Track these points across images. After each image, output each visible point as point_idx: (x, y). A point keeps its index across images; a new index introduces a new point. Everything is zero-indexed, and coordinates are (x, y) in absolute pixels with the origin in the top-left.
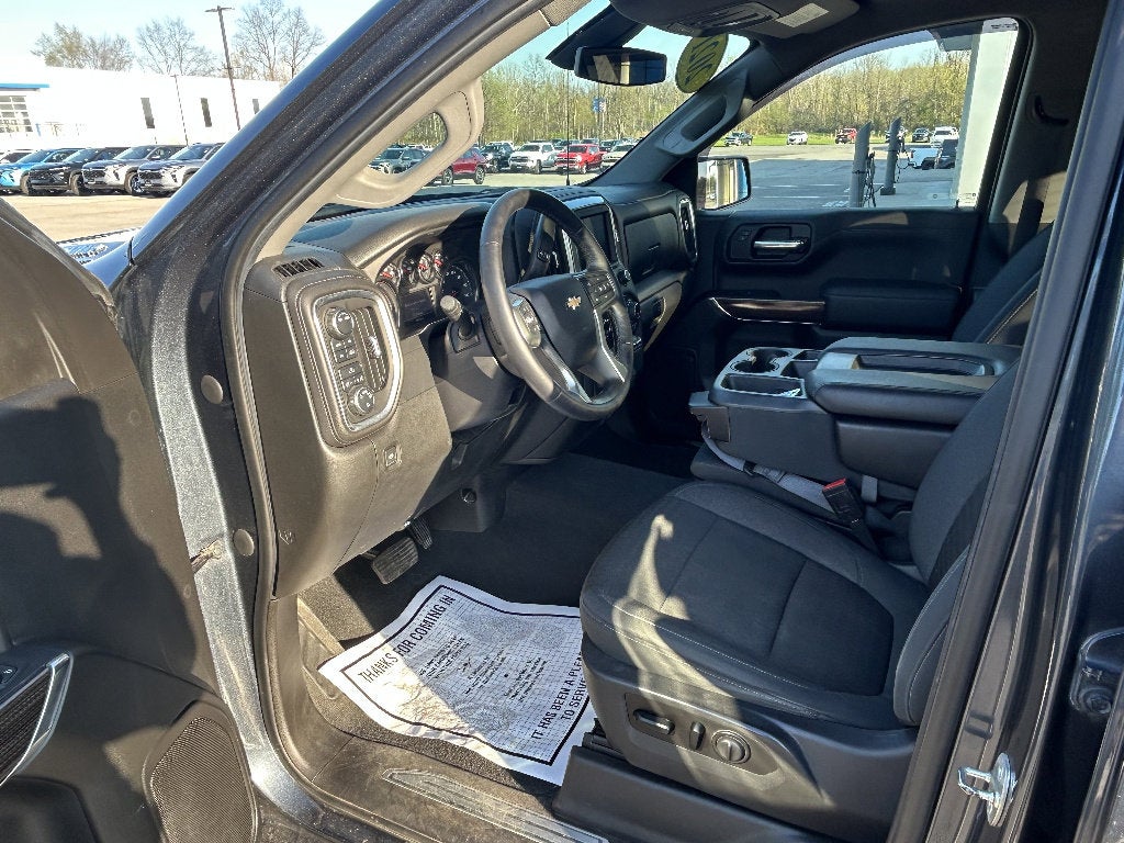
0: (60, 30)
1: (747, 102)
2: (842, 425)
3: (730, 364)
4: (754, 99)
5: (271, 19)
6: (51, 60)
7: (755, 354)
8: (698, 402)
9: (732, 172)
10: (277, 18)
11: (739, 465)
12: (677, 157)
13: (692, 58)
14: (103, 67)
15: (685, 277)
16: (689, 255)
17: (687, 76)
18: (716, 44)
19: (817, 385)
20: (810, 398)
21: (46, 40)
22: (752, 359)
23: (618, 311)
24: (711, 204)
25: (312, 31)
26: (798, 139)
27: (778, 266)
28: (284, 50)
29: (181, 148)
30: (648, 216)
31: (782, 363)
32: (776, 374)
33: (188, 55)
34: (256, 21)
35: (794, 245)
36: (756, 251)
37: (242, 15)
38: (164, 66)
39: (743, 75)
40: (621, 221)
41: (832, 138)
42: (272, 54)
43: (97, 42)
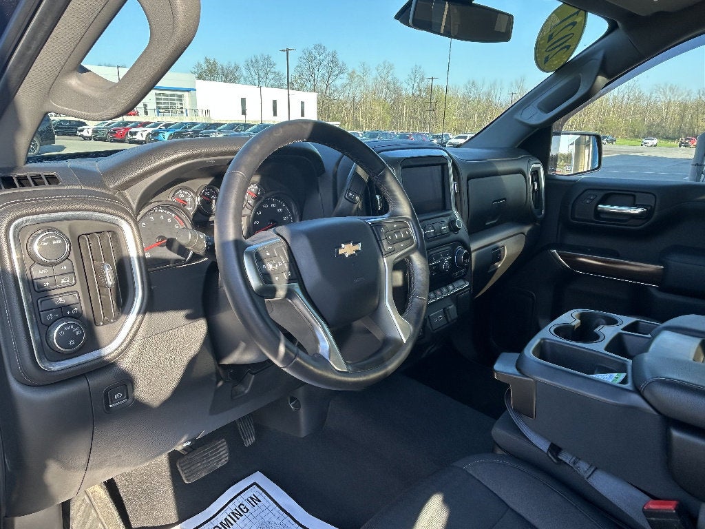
0: (207, 61)
1: (601, 80)
2: (676, 434)
3: (550, 326)
4: (608, 77)
5: (318, 58)
6: (200, 77)
7: (582, 317)
8: (504, 367)
9: (587, 151)
10: (322, 57)
11: (544, 446)
12: (533, 127)
13: (551, 37)
14: (225, 82)
15: (530, 231)
16: (535, 211)
17: (546, 55)
18: (574, 24)
19: (649, 376)
20: (637, 390)
21: (199, 65)
22: (576, 322)
23: (417, 261)
24: (563, 171)
25: (340, 64)
26: (650, 142)
27: (620, 229)
28: (323, 75)
29: (253, 125)
30: (496, 174)
31: (608, 332)
32: (599, 347)
33: (271, 76)
34: (310, 58)
35: (638, 211)
36: (598, 213)
37: (301, 54)
38: (257, 82)
39: (600, 56)
40: (464, 175)
41: (676, 143)
42: (316, 77)
43: (225, 68)
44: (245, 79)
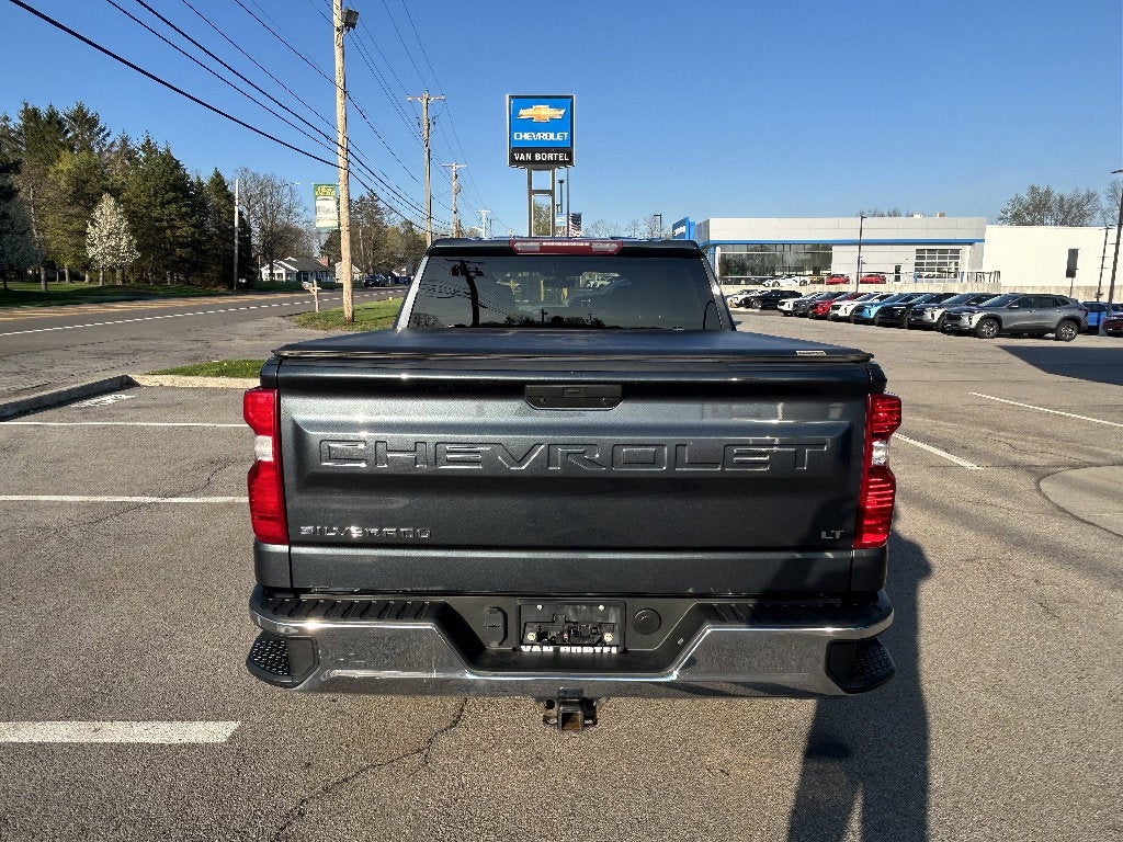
43: (1066, 198)
44: (1104, 213)
